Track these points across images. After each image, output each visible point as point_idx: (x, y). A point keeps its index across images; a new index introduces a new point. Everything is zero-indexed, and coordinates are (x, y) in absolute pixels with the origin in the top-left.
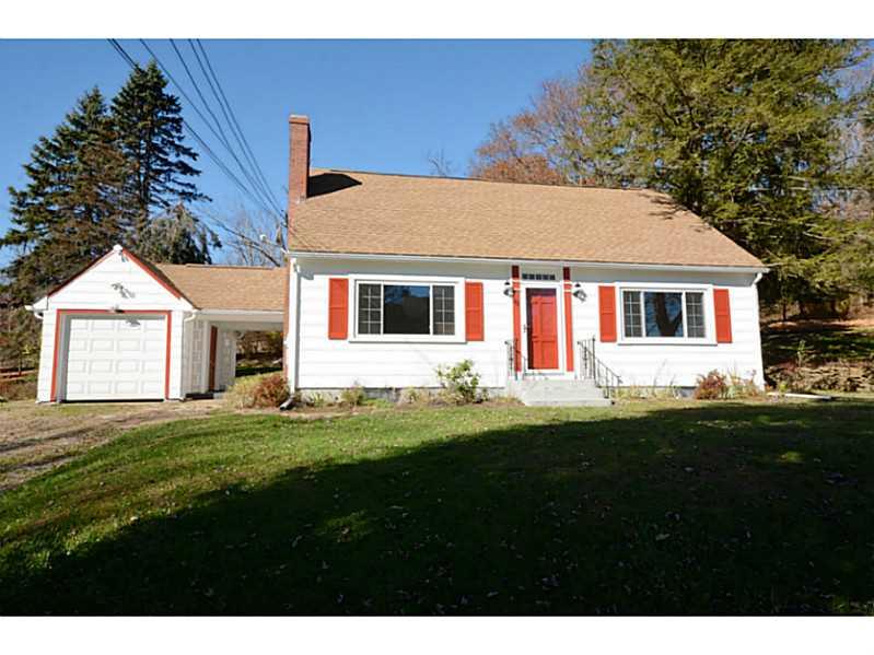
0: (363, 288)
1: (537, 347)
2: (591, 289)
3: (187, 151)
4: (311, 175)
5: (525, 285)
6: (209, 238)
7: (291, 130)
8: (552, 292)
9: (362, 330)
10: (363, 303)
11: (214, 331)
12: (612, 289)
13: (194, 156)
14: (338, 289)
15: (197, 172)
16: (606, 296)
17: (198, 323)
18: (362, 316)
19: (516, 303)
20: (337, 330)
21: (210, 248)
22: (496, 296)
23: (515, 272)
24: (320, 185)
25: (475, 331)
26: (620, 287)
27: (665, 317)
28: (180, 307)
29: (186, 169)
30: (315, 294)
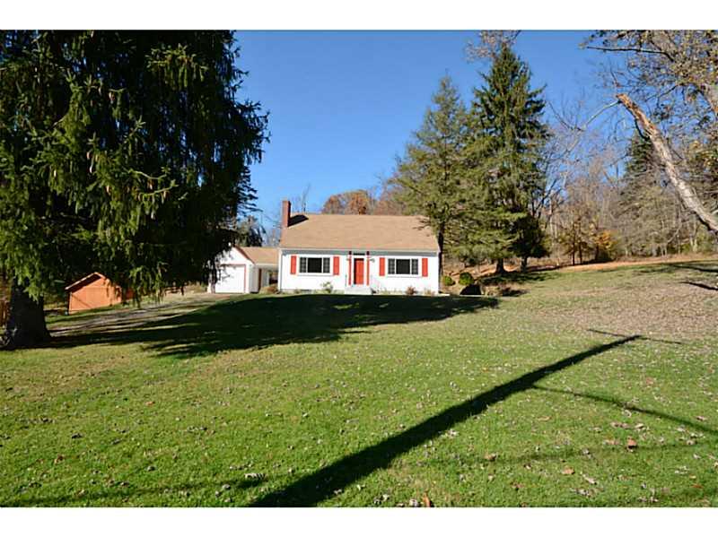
0: (301, 259)
1: (357, 277)
2: (377, 258)
3: (252, 190)
4: (291, 216)
5: (353, 257)
6: (261, 229)
7: (284, 202)
8: (362, 260)
9: (301, 271)
10: (301, 263)
11: (260, 270)
12: (384, 259)
13: (255, 191)
14: (293, 259)
15: (256, 198)
16: (382, 261)
17: (254, 268)
18: (301, 267)
19: (350, 263)
20: (293, 272)
21: (262, 234)
22: (344, 260)
23: (350, 253)
24: (293, 221)
25: (336, 272)
26: (387, 258)
27: (403, 267)
28: (248, 263)
29: (252, 197)
30: (287, 260)
